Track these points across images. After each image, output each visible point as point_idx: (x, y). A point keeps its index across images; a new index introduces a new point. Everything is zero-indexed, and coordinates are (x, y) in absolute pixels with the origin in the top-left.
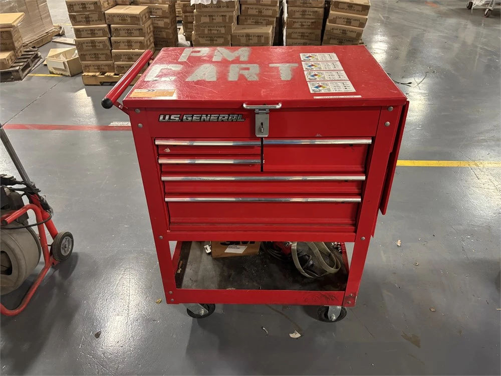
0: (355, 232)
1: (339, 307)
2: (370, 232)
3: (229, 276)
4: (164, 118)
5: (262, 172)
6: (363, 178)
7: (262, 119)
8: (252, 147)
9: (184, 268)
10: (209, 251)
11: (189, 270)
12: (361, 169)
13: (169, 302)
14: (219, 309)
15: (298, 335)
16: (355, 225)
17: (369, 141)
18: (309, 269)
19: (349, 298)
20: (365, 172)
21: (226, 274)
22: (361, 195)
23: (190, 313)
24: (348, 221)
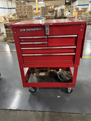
0: (74, 64)
1: (71, 88)
2: (78, 64)
3: (41, 81)
4: (21, 30)
5: (48, 46)
6: (75, 47)
7: (47, 29)
8: (45, 38)
9: (28, 79)
10: (35, 75)
11: (30, 80)
12: (75, 45)
13: (24, 87)
14: (38, 90)
15: (60, 97)
16: (74, 62)
17: (76, 36)
18: (62, 78)
19: (73, 85)
20: (76, 46)
21: (40, 80)
22: (75, 52)
23: (30, 91)
24: (72, 61)
